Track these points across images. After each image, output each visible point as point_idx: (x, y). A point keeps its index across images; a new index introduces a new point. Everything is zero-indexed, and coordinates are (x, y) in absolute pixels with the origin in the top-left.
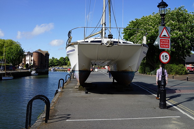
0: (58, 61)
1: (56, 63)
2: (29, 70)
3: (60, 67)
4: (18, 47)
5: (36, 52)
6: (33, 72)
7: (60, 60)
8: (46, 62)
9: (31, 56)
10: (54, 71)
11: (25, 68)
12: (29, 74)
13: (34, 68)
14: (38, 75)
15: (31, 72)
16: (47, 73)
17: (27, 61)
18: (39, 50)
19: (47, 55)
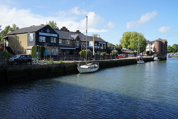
0: (171, 48)
1: (170, 49)
2: (152, 57)
3: (174, 54)
4: (141, 37)
5: (157, 41)
6: (156, 58)
7: (173, 47)
8: (165, 49)
9: (150, 44)
10: (169, 57)
11: (146, 55)
12: (152, 60)
13: (156, 55)
14: (159, 60)
15: (154, 58)
16: (165, 59)
17: (147, 49)
18: (160, 39)
19: (166, 43)
